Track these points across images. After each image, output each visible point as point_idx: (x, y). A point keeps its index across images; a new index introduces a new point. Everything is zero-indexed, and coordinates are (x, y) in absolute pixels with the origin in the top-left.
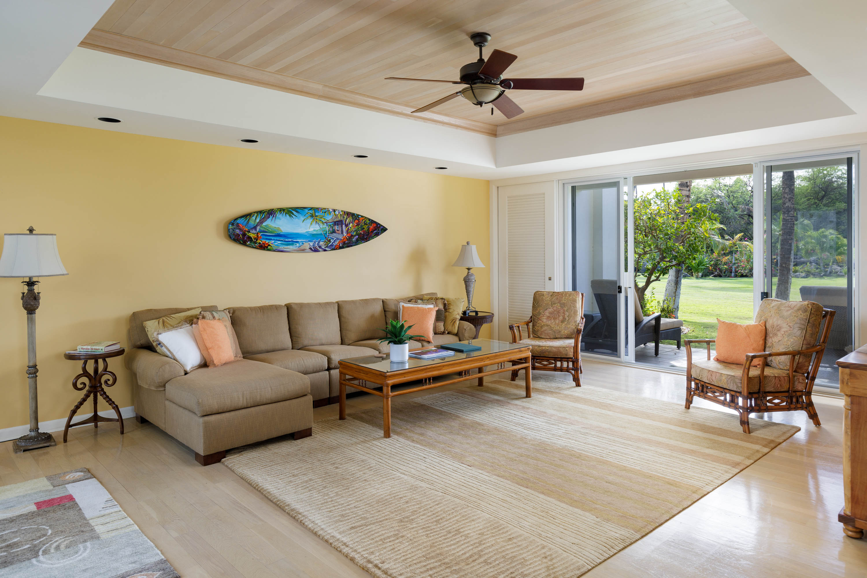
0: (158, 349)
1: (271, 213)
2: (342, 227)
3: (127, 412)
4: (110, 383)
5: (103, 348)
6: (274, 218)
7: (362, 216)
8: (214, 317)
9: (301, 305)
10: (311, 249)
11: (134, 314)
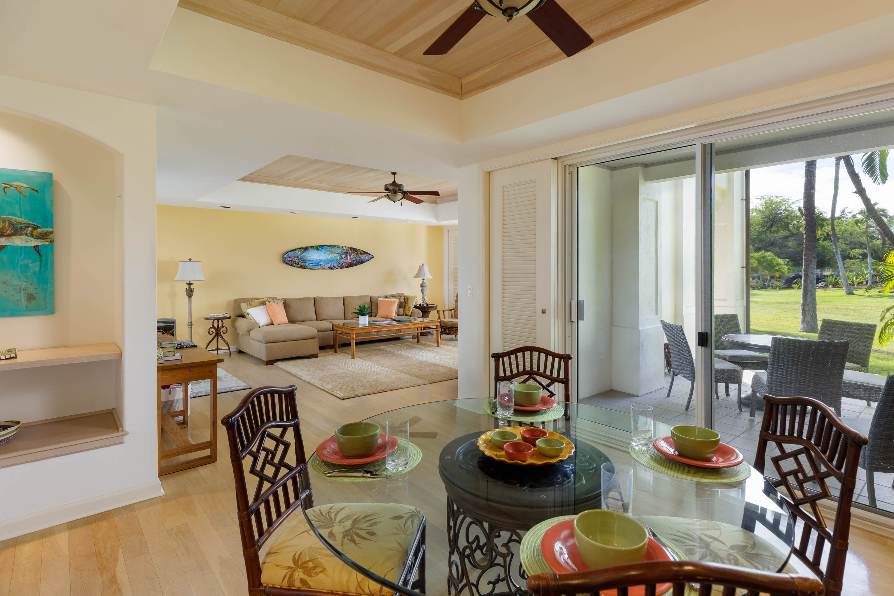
0: (247, 316)
1: (306, 249)
2: (347, 256)
3: (233, 349)
4: (224, 332)
5: (222, 315)
6: (308, 252)
7: (359, 250)
8: (274, 302)
9: (322, 298)
10: (329, 268)
11: (236, 299)
